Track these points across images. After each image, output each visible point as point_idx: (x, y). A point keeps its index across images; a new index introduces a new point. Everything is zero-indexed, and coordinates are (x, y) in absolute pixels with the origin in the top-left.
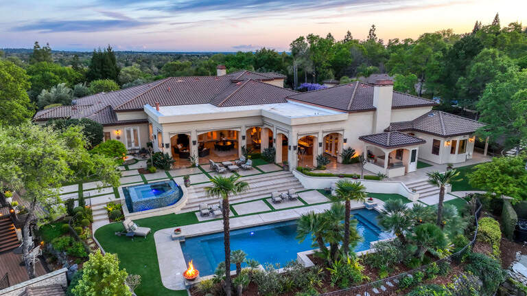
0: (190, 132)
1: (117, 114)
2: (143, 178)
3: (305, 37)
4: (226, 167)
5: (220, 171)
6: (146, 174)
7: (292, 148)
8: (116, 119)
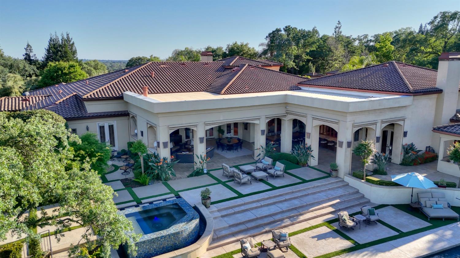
0: (196, 126)
1: (86, 103)
2: (133, 194)
3: (282, 29)
4: (249, 173)
5: (243, 181)
6: (135, 187)
7: (345, 145)
8: (85, 111)
